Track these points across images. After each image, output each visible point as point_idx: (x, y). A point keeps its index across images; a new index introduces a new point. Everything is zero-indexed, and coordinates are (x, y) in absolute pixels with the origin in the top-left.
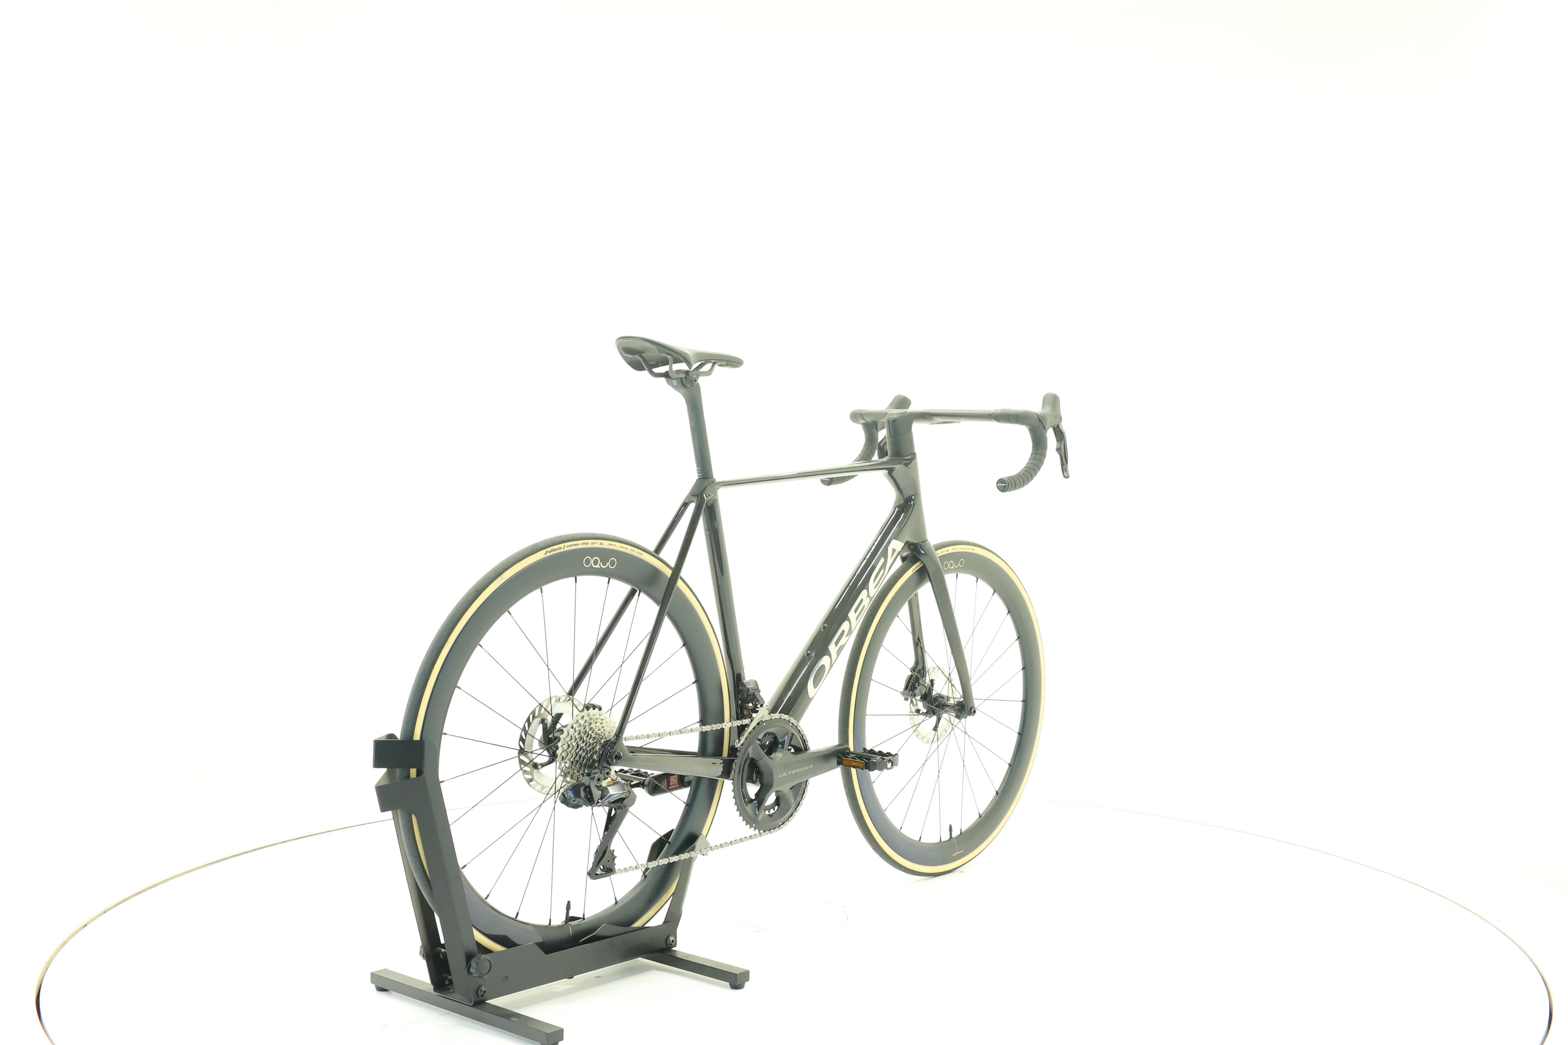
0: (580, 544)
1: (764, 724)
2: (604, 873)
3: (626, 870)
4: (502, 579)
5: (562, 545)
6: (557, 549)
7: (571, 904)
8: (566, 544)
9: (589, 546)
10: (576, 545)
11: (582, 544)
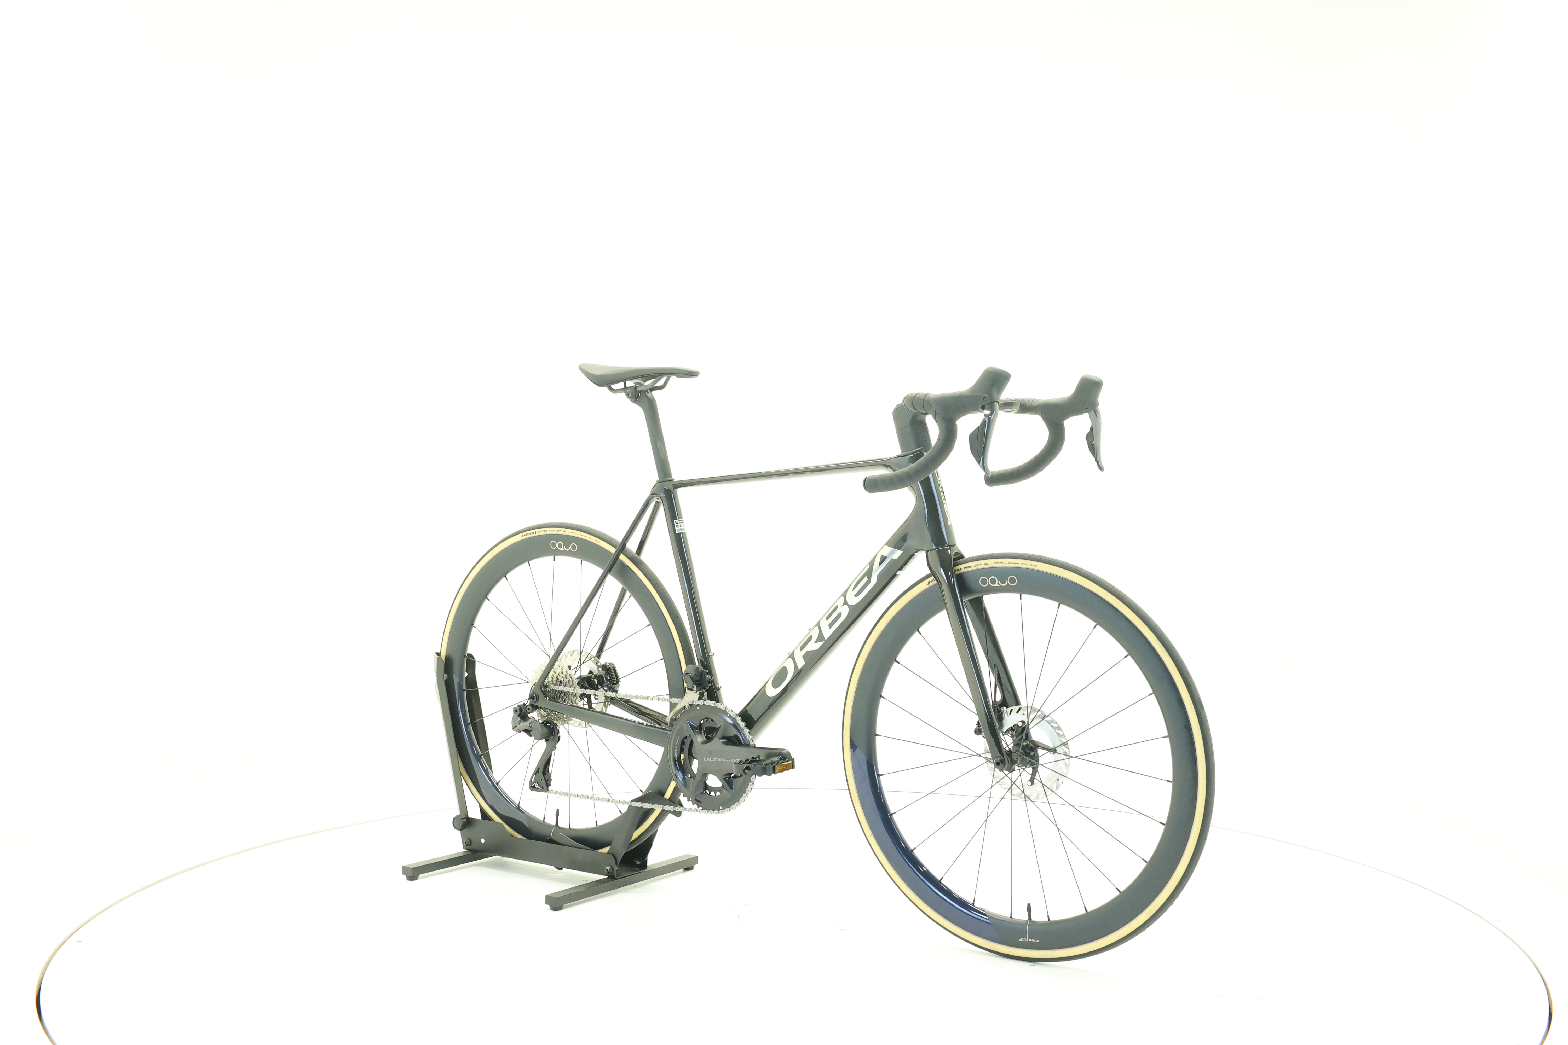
0: (548, 531)
1: (698, 708)
2: (539, 787)
3: (557, 793)
4: (492, 553)
5: (534, 531)
6: (530, 534)
7: (560, 811)
8: (537, 530)
9: (555, 532)
10: (545, 531)
11: (549, 531)
